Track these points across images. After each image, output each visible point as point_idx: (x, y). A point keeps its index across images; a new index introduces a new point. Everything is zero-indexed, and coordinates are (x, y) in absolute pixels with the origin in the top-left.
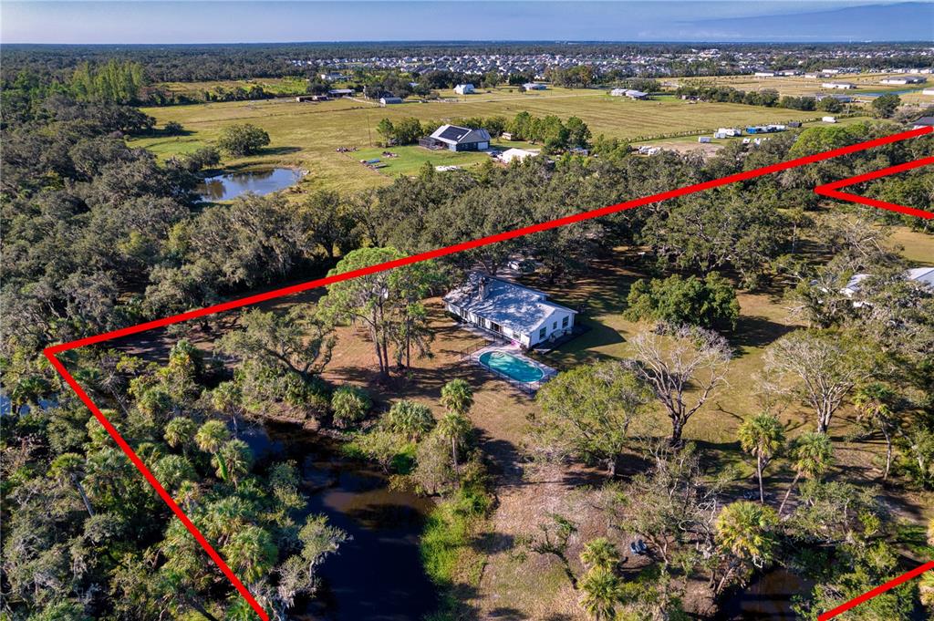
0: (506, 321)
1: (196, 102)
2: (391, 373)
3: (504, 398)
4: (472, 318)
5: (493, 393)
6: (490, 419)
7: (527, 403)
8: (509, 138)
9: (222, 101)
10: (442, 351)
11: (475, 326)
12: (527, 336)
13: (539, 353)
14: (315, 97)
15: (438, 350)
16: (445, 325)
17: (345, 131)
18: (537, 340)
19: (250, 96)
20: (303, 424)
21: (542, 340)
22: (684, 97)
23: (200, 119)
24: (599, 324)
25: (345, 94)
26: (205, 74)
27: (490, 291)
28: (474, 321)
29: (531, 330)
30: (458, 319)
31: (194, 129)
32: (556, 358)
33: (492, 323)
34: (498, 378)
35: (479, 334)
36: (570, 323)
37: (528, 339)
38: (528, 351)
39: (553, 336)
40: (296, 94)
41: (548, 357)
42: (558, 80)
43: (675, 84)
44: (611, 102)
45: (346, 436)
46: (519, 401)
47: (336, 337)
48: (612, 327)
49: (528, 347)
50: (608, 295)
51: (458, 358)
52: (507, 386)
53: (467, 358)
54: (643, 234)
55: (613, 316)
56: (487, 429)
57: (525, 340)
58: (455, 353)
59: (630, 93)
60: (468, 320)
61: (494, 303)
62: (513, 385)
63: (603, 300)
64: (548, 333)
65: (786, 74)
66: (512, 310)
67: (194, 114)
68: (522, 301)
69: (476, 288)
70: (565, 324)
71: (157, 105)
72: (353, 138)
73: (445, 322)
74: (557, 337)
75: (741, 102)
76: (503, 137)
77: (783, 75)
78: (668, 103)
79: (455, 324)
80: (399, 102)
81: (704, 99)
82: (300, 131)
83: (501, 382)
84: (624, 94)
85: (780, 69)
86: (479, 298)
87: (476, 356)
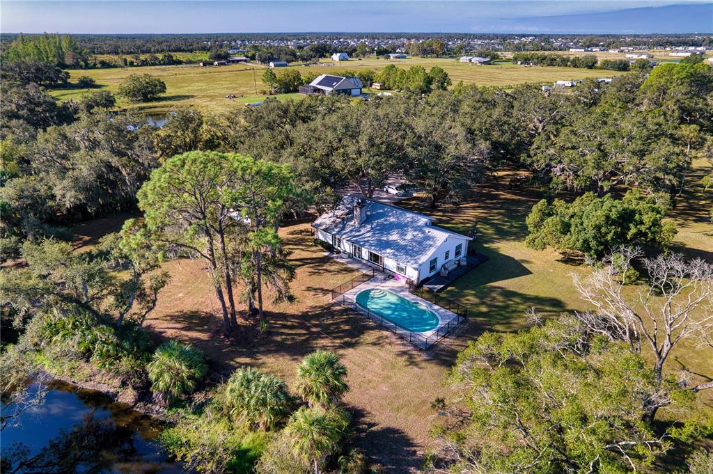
0: (388, 251)
1: (115, 67)
2: (240, 321)
3: (391, 357)
4: (347, 247)
5: (375, 349)
6: (372, 390)
7: (423, 364)
8: (379, 88)
9: (138, 66)
10: (309, 289)
11: (350, 256)
12: (415, 269)
13: (430, 291)
14: (216, 63)
15: (304, 288)
16: (314, 255)
17: (236, 84)
18: (427, 274)
19: (162, 62)
20: (116, 395)
21: (433, 273)
22: (519, 63)
23: (113, 77)
24: (495, 253)
25: (241, 61)
26: (130, 48)
27: (367, 215)
28: (348, 251)
29: (420, 262)
30: (329, 248)
31: (106, 84)
32: (453, 296)
33: (371, 253)
34: (381, 327)
35: (355, 266)
36: (463, 252)
37: (417, 272)
38: (416, 288)
39: (445, 269)
40: (200, 61)
41: (443, 295)
42: (415, 51)
43: (510, 55)
44: (460, 66)
45: (170, 415)
46: (412, 362)
47: (166, 275)
48: (512, 256)
49: (415, 282)
50: (497, 219)
51: (328, 299)
52: (394, 339)
53: (340, 298)
54: (532, 153)
55: (508, 242)
56: (368, 409)
57: (413, 274)
58: (325, 291)
59: (475, 59)
60: (341, 249)
61: (372, 228)
62: (401, 337)
63: (493, 225)
64: (439, 266)
65: (594, 50)
66: (394, 237)
67: (110, 74)
68: (406, 225)
69: (351, 212)
70: (458, 253)
71: (81, 68)
72: (242, 89)
73: (315, 252)
74: (450, 269)
75: (566, 65)
76: (373, 87)
77: (591, 51)
78: (507, 67)
79: (326, 254)
80: (286, 65)
81: (535, 64)
82: (197, 84)
83: (385, 333)
84: (470, 60)
85: (589, 47)
86: (355, 223)
87: (351, 296)
